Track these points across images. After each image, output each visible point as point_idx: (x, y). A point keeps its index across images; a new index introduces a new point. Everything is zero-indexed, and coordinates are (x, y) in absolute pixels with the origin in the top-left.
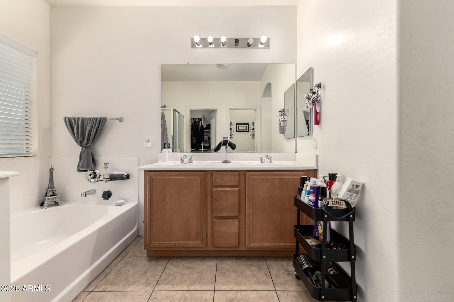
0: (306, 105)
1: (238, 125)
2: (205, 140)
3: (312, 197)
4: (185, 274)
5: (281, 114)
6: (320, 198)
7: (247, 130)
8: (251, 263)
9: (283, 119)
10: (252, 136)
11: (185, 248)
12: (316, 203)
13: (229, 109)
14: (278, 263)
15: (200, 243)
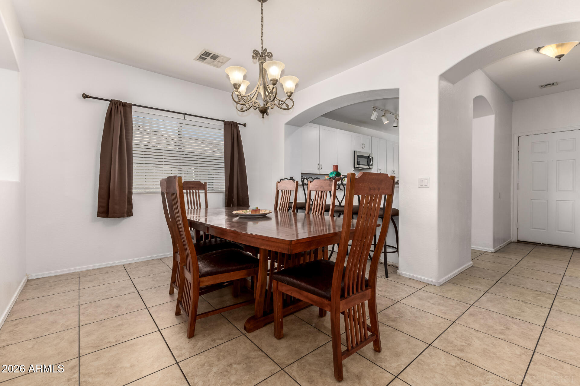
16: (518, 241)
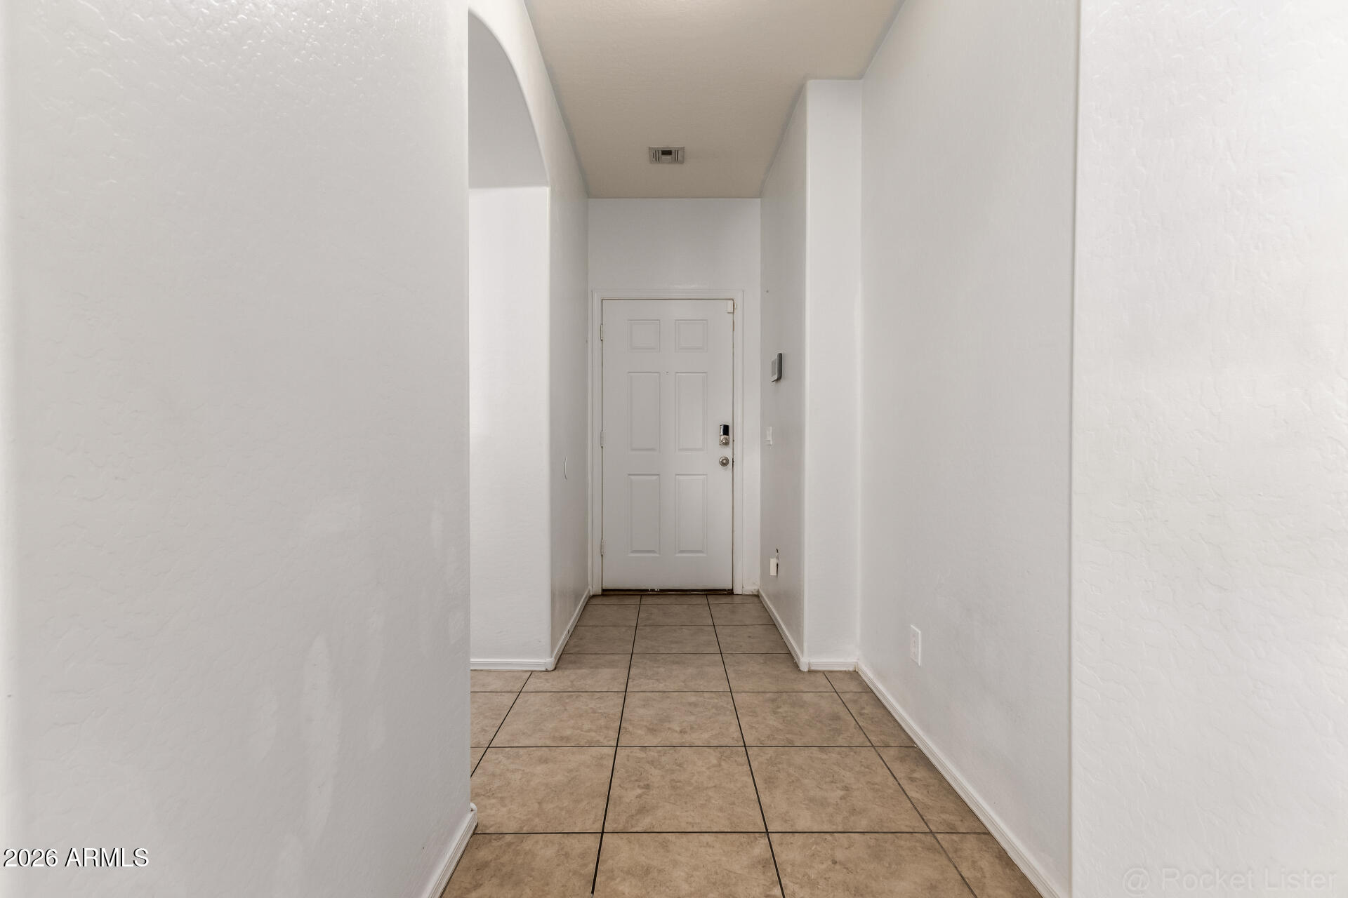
16: (604, 590)
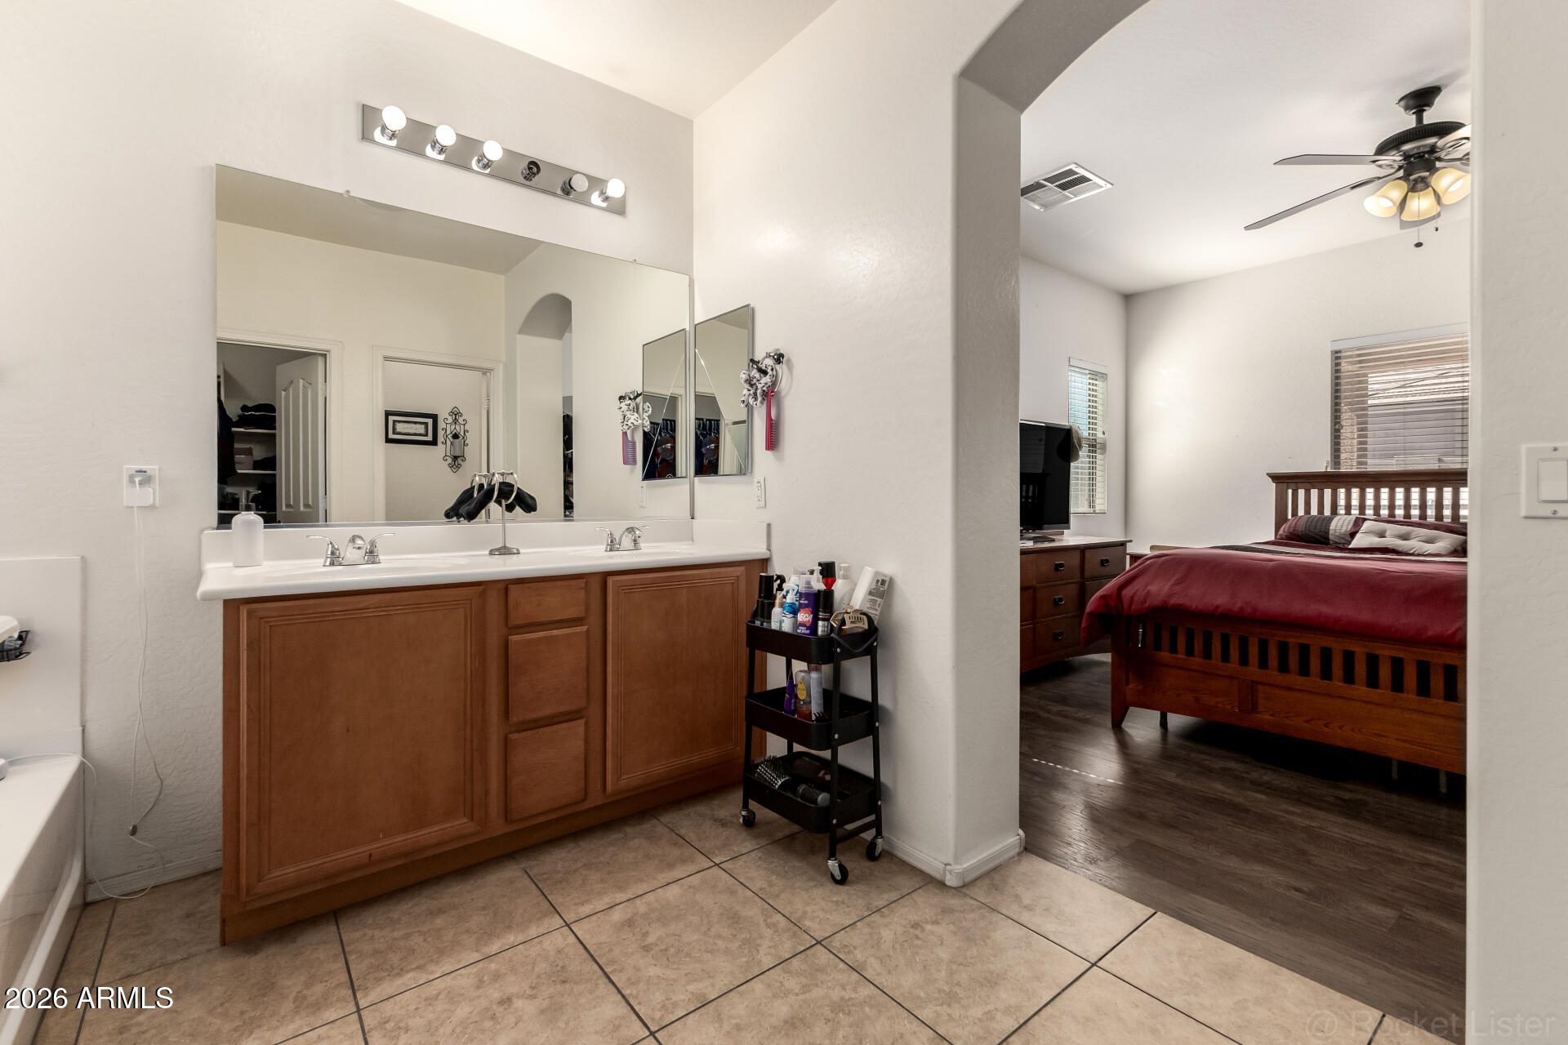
0: (742, 399)
1: (390, 417)
2: (239, 471)
3: (804, 617)
4: (440, 929)
5: (631, 407)
6: (821, 615)
7: (430, 438)
8: (622, 835)
9: (640, 421)
10: (450, 460)
11: (406, 855)
12: (813, 627)
13: (381, 359)
14: (686, 812)
15: (465, 823)
